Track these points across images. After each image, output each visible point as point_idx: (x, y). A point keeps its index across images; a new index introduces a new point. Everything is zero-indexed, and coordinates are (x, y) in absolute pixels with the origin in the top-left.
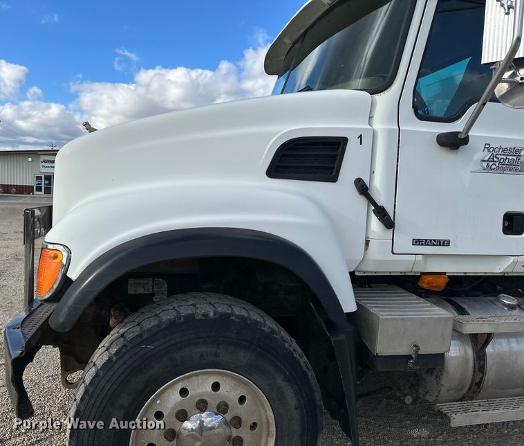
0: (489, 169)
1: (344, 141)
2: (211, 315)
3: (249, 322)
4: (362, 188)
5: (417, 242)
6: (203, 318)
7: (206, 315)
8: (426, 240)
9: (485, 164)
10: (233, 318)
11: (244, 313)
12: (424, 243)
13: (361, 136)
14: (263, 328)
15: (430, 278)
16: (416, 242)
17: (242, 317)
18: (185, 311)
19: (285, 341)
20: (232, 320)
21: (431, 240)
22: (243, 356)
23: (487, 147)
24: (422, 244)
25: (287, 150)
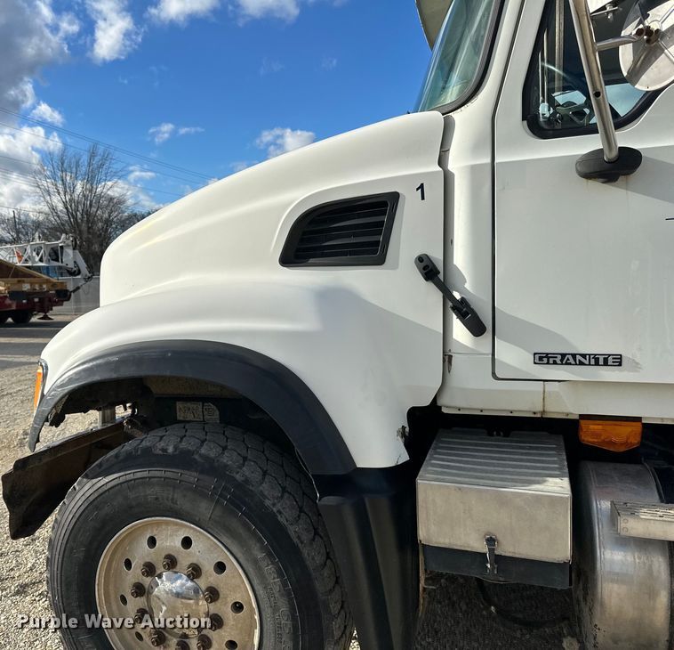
1: (395, 197)
2: (171, 450)
3: (216, 464)
5: (543, 358)
6: (160, 452)
7: (164, 450)
8: (563, 355)
10: (196, 457)
12: (558, 361)
13: (422, 187)
14: (234, 475)
15: (596, 427)
16: (541, 359)
19: (265, 497)
20: (195, 459)
21: (574, 356)
24: (555, 363)
25: (310, 223)
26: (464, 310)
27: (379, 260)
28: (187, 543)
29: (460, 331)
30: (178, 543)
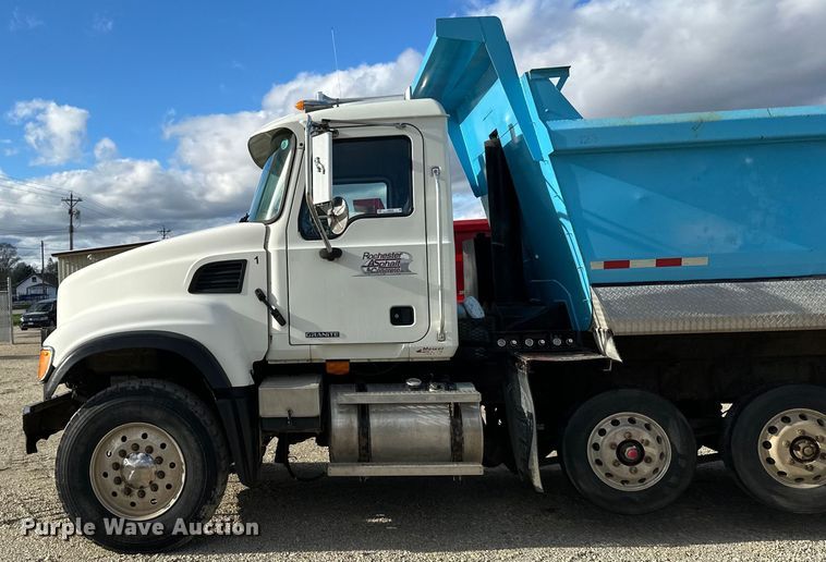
0: (369, 272)
1: (244, 262)
2: (137, 387)
4: (262, 296)
5: (309, 335)
6: (131, 389)
7: (133, 388)
8: (317, 333)
9: (365, 269)
11: (161, 387)
12: (315, 335)
13: (257, 258)
14: (173, 396)
15: (332, 365)
17: (157, 389)
18: (121, 385)
19: (189, 405)
21: (321, 333)
22: (158, 414)
23: (367, 255)
24: (314, 337)
25: (204, 272)
26: (277, 314)
27: (239, 291)
28: (145, 436)
29: (275, 324)
30: (140, 437)
